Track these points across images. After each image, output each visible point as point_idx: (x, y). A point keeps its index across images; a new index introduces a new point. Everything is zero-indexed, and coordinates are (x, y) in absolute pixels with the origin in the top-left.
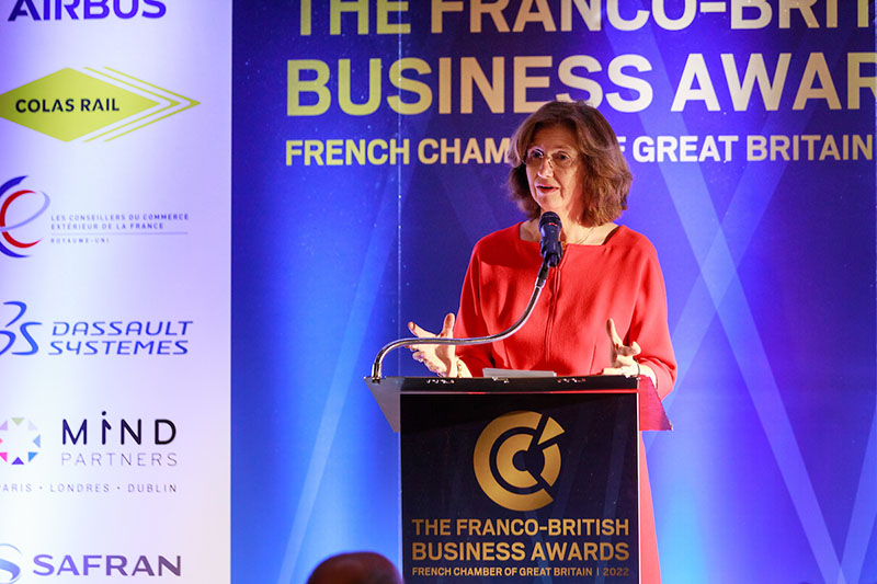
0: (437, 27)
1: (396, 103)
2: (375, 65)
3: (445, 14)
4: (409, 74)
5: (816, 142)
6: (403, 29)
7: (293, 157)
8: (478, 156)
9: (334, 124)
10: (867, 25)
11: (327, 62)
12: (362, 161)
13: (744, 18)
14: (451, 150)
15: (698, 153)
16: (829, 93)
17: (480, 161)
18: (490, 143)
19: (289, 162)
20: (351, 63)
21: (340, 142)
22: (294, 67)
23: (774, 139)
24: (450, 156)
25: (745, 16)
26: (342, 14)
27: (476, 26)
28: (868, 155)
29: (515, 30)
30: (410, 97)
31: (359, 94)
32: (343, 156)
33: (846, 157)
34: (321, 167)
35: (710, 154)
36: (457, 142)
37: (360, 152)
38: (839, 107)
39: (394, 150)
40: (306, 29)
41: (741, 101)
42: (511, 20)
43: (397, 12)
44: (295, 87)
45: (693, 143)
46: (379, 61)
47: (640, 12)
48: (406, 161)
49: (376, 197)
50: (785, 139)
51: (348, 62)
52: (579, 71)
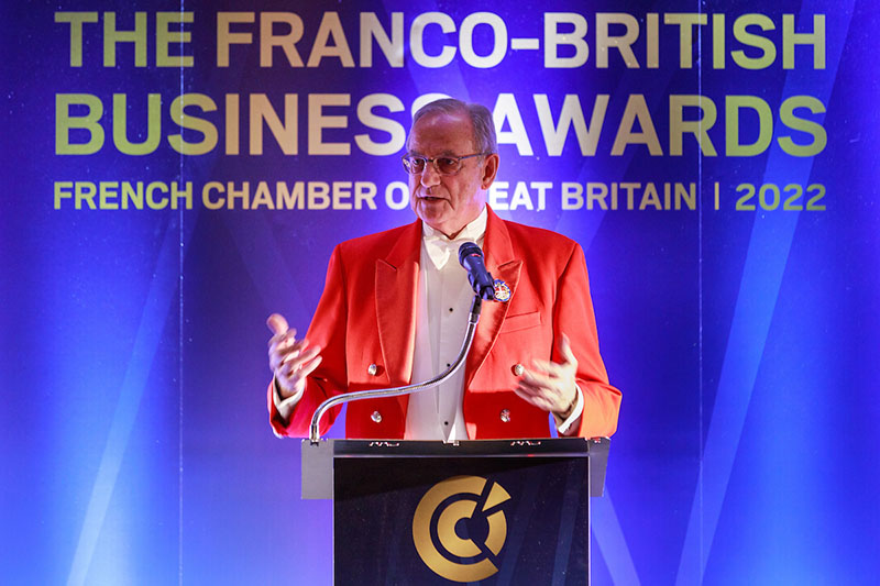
0: (223, 60)
1: (178, 143)
2: (154, 101)
3: (232, 46)
4: (192, 111)
5: (635, 190)
6: (186, 62)
7: (62, 200)
8: (268, 201)
9: (108, 164)
10: (690, 66)
11: (100, 97)
12: (139, 205)
13: (558, 56)
14: (238, 194)
15: (509, 200)
16: (649, 137)
17: (271, 206)
18: (281, 187)
19: (57, 206)
20: (127, 98)
21: (115, 185)
22: (63, 101)
23: (590, 186)
24: (238, 201)
25: (560, 55)
26: (117, 44)
27: (266, 60)
28: (692, 205)
29: (310, 64)
30: (194, 136)
31: (137, 132)
32: (118, 200)
33: (668, 207)
34: (94, 210)
35: (521, 202)
36: (246, 185)
37: (137, 196)
38: (660, 153)
39: (175, 194)
40: (76, 60)
41: (555, 145)
42: (305, 55)
43: (179, 44)
44: (64, 123)
45: (504, 190)
46: (158, 96)
47: (446, 48)
48: (189, 206)
49: (155, 244)
50: (603, 187)
51: (124, 96)
52: (380, 111)
